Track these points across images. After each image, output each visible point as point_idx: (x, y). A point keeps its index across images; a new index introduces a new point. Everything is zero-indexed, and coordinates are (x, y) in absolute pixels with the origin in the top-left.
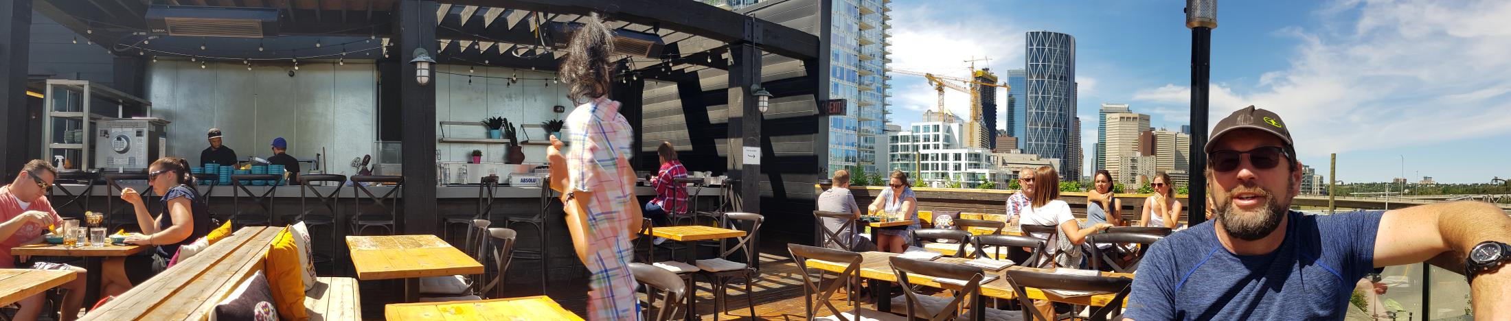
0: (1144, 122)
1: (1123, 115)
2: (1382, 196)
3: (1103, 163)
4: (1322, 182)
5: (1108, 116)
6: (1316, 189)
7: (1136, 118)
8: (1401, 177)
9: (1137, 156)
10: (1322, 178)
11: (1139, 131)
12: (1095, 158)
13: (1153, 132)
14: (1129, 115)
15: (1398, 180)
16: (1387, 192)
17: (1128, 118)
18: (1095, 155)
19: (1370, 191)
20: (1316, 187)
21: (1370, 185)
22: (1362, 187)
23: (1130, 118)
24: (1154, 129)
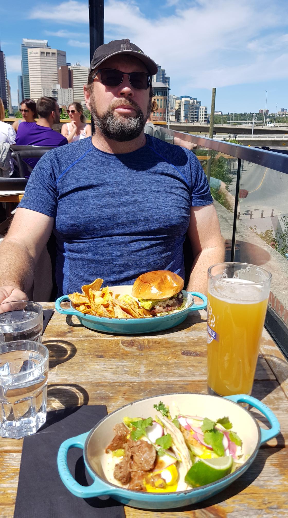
0: (62, 58)
1: (43, 50)
2: (250, 124)
3: (28, 94)
4: (206, 112)
5: (29, 50)
6: (202, 117)
7: (55, 54)
8: (265, 109)
9: (57, 88)
10: (206, 109)
11: (58, 66)
12: (21, 89)
13: (69, 67)
14: (48, 50)
15: (262, 111)
16: (253, 121)
17: (48, 53)
18: (20, 86)
19: (242, 120)
20: (201, 116)
21: (242, 115)
22: (236, 116)
23: (49, 53)
24: (69, 64)
